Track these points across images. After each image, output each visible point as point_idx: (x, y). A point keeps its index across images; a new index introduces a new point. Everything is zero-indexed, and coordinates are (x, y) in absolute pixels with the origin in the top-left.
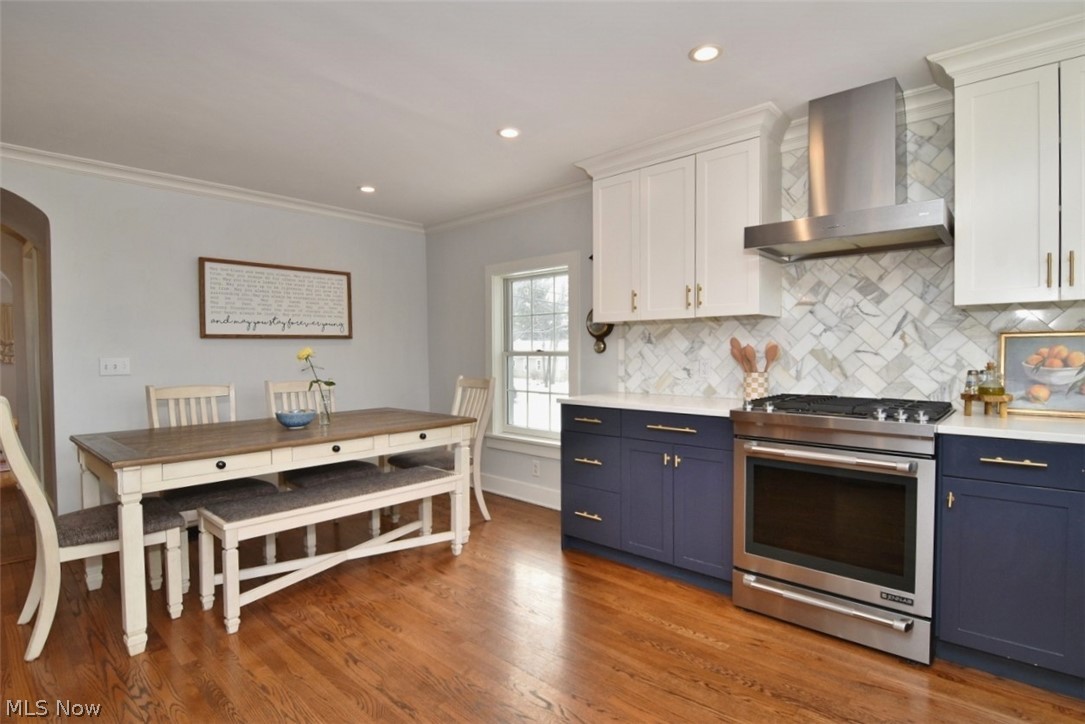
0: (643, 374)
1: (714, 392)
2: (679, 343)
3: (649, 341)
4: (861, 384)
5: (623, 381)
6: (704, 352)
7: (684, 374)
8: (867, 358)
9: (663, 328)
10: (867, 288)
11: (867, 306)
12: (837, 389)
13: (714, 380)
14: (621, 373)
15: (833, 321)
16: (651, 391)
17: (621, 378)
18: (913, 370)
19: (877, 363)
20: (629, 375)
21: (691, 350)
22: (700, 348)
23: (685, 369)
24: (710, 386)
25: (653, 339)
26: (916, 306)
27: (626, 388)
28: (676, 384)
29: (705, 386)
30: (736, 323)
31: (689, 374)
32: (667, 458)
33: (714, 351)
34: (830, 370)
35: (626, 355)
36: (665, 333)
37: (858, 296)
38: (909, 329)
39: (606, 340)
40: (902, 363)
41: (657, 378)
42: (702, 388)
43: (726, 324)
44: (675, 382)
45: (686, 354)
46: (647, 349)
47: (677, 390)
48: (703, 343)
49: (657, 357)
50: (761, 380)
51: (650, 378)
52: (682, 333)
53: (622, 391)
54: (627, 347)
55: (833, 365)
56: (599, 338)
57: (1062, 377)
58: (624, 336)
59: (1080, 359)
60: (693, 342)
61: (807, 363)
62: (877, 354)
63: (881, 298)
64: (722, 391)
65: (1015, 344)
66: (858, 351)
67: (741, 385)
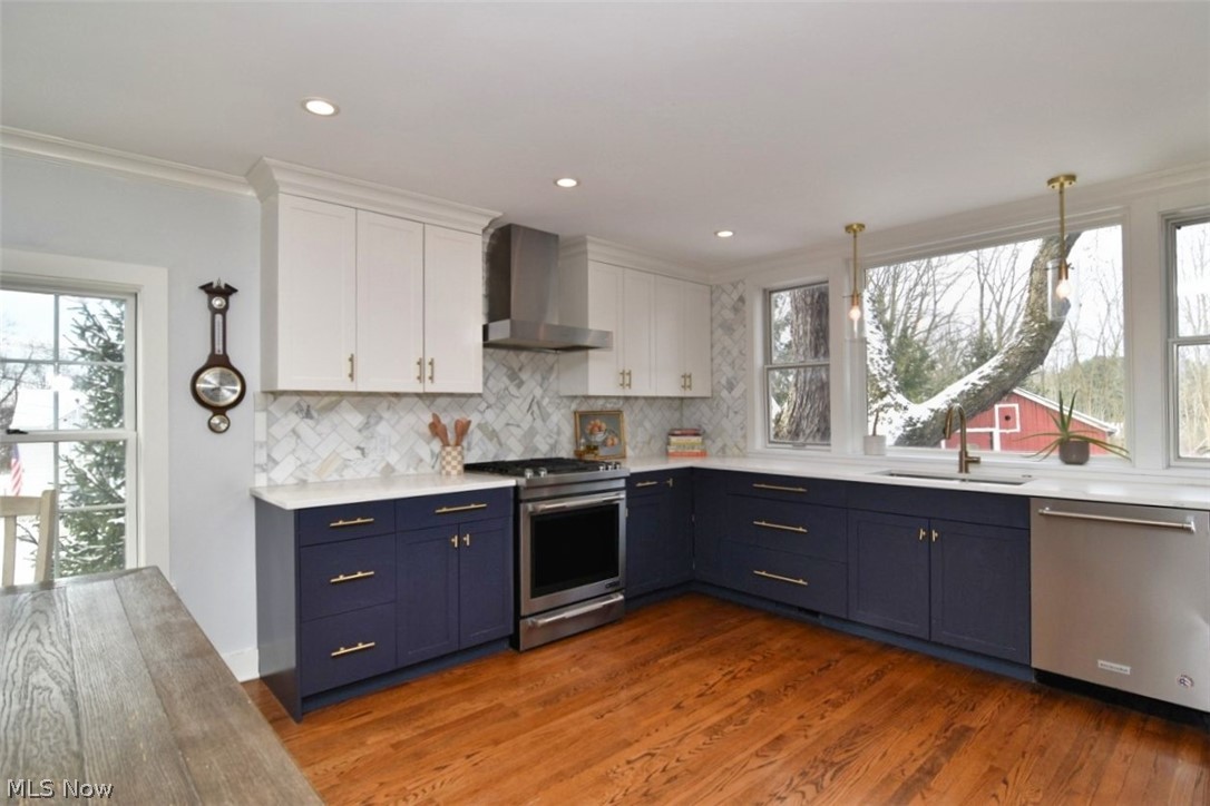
0: (298, 459)
1: (393, 470)
2: (351, 417)
3: (308, 415)
4: (510, 450)
5: (264, 470)
6: (382, 428)
7: (357, 454)
8: (513, 429)
9: (326, 400)
10: (514, 376)
11: (513, 390)
12: (495, 456)
13: (393, 458)
14: (261, 458)
15: (492, 400)
16: (311, 479)
17: (260, 466)
18: (538, 437)
19: (518, 432)
20: (276, 463)
21: (367, 425)
22: (377, 423)
23: (358, 448)
24: (388, 465)
25: (315, 414)
26: (538, 392)
27: (269, 479)
28: (346, 466)
29: (383, 464)
30: (416, 399)
31: (363, 454)
33: (393, 427)
34: (491, 440)
35: (268, 433)
36: (330, 408)
37: (507, 382)
38: (535, 408)
39: (229, 413)
40: (532, 432)
41: (320, 461)
42: (379, 468)
43: (405, 400)
44: (346, 464)
45: (360, 431)
46: (305, 427)
47: (348, 474)
48: (381, 418)
49: (319, 435)
50: (454, 453)
51: (308, 462)
52: (356, 407)
53: (260, 482)
54: (270, 423)
55: (493, 435)
56: (220, 411)
57: (599, 437)
58: (265, 409)
59: (604, 426)
60: (369, 417)
61: (475, 435)
62: (518, 426)
63: (520, 385)
64: (401, 468)
65: (584, 420)
66: (508, 424)
67: (421, 460)
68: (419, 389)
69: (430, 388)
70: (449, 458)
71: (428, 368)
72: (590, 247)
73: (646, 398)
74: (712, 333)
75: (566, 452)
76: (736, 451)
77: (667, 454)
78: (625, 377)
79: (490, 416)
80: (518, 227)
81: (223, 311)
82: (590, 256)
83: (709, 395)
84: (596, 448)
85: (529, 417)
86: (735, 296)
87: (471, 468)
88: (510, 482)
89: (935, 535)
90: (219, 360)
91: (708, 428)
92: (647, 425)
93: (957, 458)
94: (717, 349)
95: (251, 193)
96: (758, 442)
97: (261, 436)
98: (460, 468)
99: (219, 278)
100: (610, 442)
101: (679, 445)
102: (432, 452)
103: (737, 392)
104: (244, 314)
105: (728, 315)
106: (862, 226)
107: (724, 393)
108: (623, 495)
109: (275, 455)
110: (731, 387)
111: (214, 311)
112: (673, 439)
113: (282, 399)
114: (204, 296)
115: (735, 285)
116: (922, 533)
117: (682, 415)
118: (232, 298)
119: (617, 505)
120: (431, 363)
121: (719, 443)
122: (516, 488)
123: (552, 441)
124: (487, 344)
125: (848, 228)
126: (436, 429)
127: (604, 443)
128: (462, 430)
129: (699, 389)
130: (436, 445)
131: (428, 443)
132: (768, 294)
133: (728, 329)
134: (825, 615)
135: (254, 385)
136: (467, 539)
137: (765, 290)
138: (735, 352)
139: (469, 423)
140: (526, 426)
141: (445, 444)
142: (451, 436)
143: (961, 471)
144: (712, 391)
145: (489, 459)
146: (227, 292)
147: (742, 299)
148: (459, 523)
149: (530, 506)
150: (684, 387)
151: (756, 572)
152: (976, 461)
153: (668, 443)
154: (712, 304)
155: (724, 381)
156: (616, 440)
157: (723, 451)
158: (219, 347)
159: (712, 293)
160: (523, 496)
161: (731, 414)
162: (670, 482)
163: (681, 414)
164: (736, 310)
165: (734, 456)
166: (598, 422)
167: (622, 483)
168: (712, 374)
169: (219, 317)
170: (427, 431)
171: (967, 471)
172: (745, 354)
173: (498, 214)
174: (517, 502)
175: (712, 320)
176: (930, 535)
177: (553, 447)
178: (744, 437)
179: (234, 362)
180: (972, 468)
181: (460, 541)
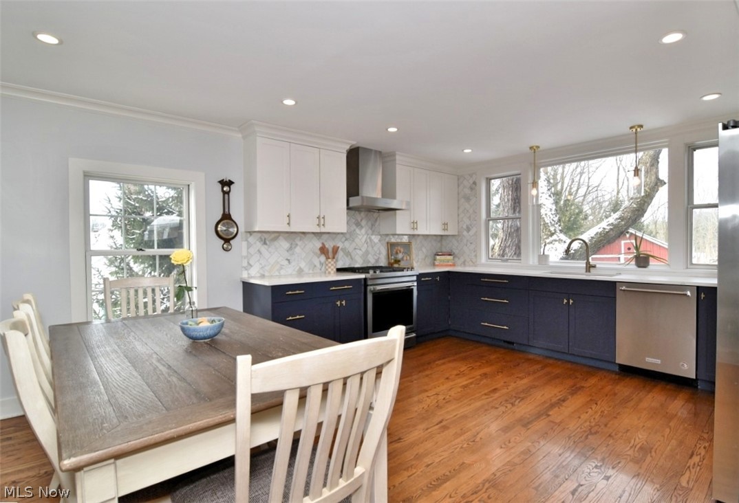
0: (261, 264)
1: (303, 271)
2: (284, 244)
3: (265, 243)
4: (356, 262)
5: (246, 270)
6: (298, 250)
7: (287, 262)
8: (358, 251)
9: (273, 236)
10: (358, 224)
11: (358, 231)
12: (350, 264)
13: (303, 265)
14: (245, 264)
15: (348, 236)
16: (266, 274)
17: (245, 268)
18: (370, 255)
19: (360, 253)
20: (251, 266)
21: (291, 248)
22: (295, 247)
23: (287, 259)
24: (300, 268)
25: (267, 242)
26: (370, 232)
27: (249, 274)
28: (281, 268)
29: (298, 268)
30: (313, 235)
31: (289, 262)
32: (338, 303)
33: (302, 249)
34: (347, 256)
35: (248, 252)
36: (275, 239)
37: (355, 227)
38: (368, 240)
39: (232, 242)
40: (367, 253)
41: (270, 266)
42: (296, 270)
43: (308, 235)
44: (282, 267)
45: (288, 251)
46: (263, 249)
47: (283, 272)
48: (297, 245)
49: (270, 253)
50: (332, 263)
51: (265, 266)
52: (286, 239)
53: (245, 276)
54: (249, 246)
55: (348, 254)
56: (227, 241)
57: (400, 256)
58: (246, 240)
59: (402, 250)
60: (291, 244)
61: (340, 254)
62: (360, 250)
63: (362, 227)
64: (306, 270)
65: (391, 246)
66: (355, 249)
67: (315, 266)
68: (317, 230)
69: (323, 230)
70: (330, 265)
71: (322, 220)
72: (397, 157)
73: (423, 235)
74: (458, 201)
75: (383, 263)
76: (471, 263)
77: (434, 265)
78: (414, 224)
79: (347, 244)
80: (368, 151)
81: (228, 193)
82: (397, 162)
83: (456, 234)
84: (399, 261)
85: (365, 245)
86: (471, 182)
87: (339, 270)
88: (362, 276)
89: (571, 301)
90: (226, 217)
91: (456, 252)
92: (424, 250)
93: (585, 265)
94: (461, 210)
95: (240, 135)
96: (483, 259)
97: (244, 253)
98: (335, 270)
99: (227, 178)
100: (405, 258)
101: (441, 261)
102: (320, 262)
103: (472, 233)
104: (236, 193)
105: (467, 191)
106: (538, 147)
107: (465, 233)
108: (415, 284)
109: (251, 262)
110: (468, 229)
111: (224, 193)
112: (438, 257)
113: (254, 235)
114: (220, 186)
115: (471, 176)
116: (565, 301)
117: (442, 245)
118: (232, 186)
119: (412, 289)
120: (324, 218)
121: (462, 260)
122: (365, 279)
123: (376, 258)
124: (349, 208)
125: (531, 148)
126: (323, 250)
127: (402, 259)
128: (335, 250)
129: (451, 231)
130: (323, 258)
131: (318, 257)
132: (489, 180)
133: (468, 199)
134: (517, 343)
135: (242, 229)
136: (344, 303)
137: (487, 178)
138: (471, 211)
139: (338, 247)
140: (364, 250)
141: (328, 258)
142: (331, 255)
143: (586, 271)
144: (458, 232)
145: (346, 266)
146: (230, 183)
147: (475, 183)
148: (340, 295)
149: (372, 288)
150: (444, 229)
151: (482, 324)
152: (594, 267)
153: (435, 260)
154: (459, 186)
155: (465, 227)
156: (408, 258)
157: (464, 263)
158: (227, 210)
159: (458, 179)
160: (369, 282)
161: (469, 244)
162: (438, 279)
163: (441, 243)
164: (472, 189)
165: (470, 266)
166: (399, 248)
167: (415, 278)
168: (458, 223)
169: (226, 196)
170: (319, 252)
171: (589, 272)
172: (477, 212)
173: (354, 143)
174: (366, 286)
175: (458, 194)
176: (569, 302)
177: (377, 261)
178: (476, 256)
179: (233, 217)
180: (592, 270)
181: (341, 303)
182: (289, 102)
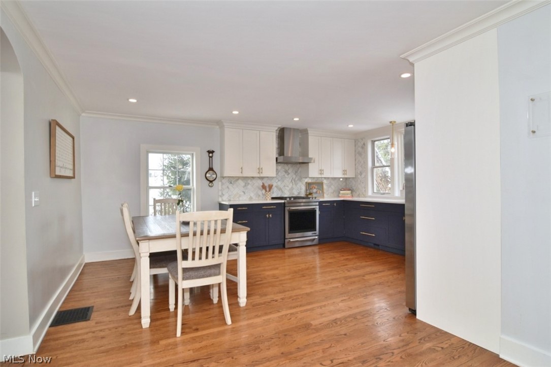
0: (229, 194)
2: (241, 183)
3: (231, 183)
4: (285, 194)
5: (221, 197)
6: (249, 187)
7: (243, 193)
8: (286, 187)
9: (235, 179)
10: (286, 172)
11: (286, 176)
13: (252, 195)
14: (220, 194)
15: (280, 179)
16: (232, 199)
18: (294, 190)
19: (288, 188)
20: (223, 195)
21: (245, 185)
24: (251, 197)
25: (233, 183)
26: (294, 176)
27: (222, 199)
29: (249, 197)
30: (258, 178)
31: (245, 193)
32: (267, 216)
33: (252, 186)
34: (279, 190)
35: (222, 188)
36: (238, 180)
37: (284, 173)
38: (293, 181)
39: (213, 182)
40: (292, 189)
41: (234, 195)
43: (255, 179)
44: (240, 196)
45: (243, 187)
46: (230, 186)
47: (240, 198)
48: (249, 184)
49: (234, 188)
50: (269, 194)
51: (231, 195)
52: (242, 181)
53: (220, 200)
54: (223, 184)
55: (280, 189)
56: (211, 182)
57: (315, 190)
58: (221, 181)
59: (316, 187)
60: (246, 183)
61: (274, 189)
62: (288, 187)
63: (289, 174)
64: (254, 198)
65: (309, 185)
66: (284, 186)
67: (259, 196)
68: (258, 176)
69: (262, 175)
70: (267, 195)
72: (309, 132)
73: (332, 178)
74: (355, 156)
75: (303, 195)
76: (362, 195)
77: (339, 197)
78: (321, 172)
79: (279, 183)
80: (287, 128)
81: (212, 157)
82: (309, 134)
83: (354, 177)
84: (312, 194)
85: (291, 184)
86: (362, 143)
87: (273, 198)
88: (283, 201)
90: (211, 169)
91: (354, 188)
92: (332, 187)
94: (357, 161)
95: (218, 127)
96: (370, 193)
97: (220, 188)
98: (270, 198)
99: (211, 149)
100: (318, 192)
101: (343, 194)
102: (263, 194)
103: (363, 176)
104: (216, 156)
105: (360, 149)
106: (395, 122)
107: (359, 176)
108: (318, 207)
109: (224, 193)
110: (361, 174)
111: (210, 157)
112: (341, 192)
113: (225, 178)
114: (207, 153)
115: (362, 139)
117: (346, 184)
118: (214, 153)
119: (316, 210)
120: (262, 169)
121: (358, 193)
122: (284, 203)
123: (299, 192)
124: (277, 163)
125: (391, 122)
126: (264, 187)
127: (316, 193)
128: (271, 187)
129: (350, 175)
130: (264, 191)
131: (262, 191)
132: (373, 142)
133: (360, 154)
134: (381, 245)
135: (219, 175)
136: (271, 216)
137: (372, 141)
138: (362, 162)
139: (272, 185)
140: (290, 187)
141: (266, 191)
142: (268, 189)
144: (356, 175)
145: (279, 196)
146: (212, 152)
147: (364, 144)
148: (269, 211)
149: (288, 208)
150: (344, 174)
151: (361, 233)
153: (339, 193)
154: (355, 146)
155: (359, 172)
156: (321, 192)
157: (359, 196)
158: (211, 166)
159: (355, 142)
160: (286, 205)
161: (361, 183)
162: (335, 204)
164: (362, 148)
165: (362, 197)
166: (314, 186)
167: (318, 203)
168: (355, 169)
169: (211, 158)
170: (261, 187)
172: (366, 162)
173: (280, 126)
174: (284, 207)
175: (355, 151)
177: (299, 193)
178: (365, 191)
179: (214, 169)
181: (269, 216)
182: (236, 112)
